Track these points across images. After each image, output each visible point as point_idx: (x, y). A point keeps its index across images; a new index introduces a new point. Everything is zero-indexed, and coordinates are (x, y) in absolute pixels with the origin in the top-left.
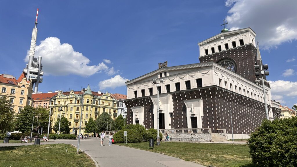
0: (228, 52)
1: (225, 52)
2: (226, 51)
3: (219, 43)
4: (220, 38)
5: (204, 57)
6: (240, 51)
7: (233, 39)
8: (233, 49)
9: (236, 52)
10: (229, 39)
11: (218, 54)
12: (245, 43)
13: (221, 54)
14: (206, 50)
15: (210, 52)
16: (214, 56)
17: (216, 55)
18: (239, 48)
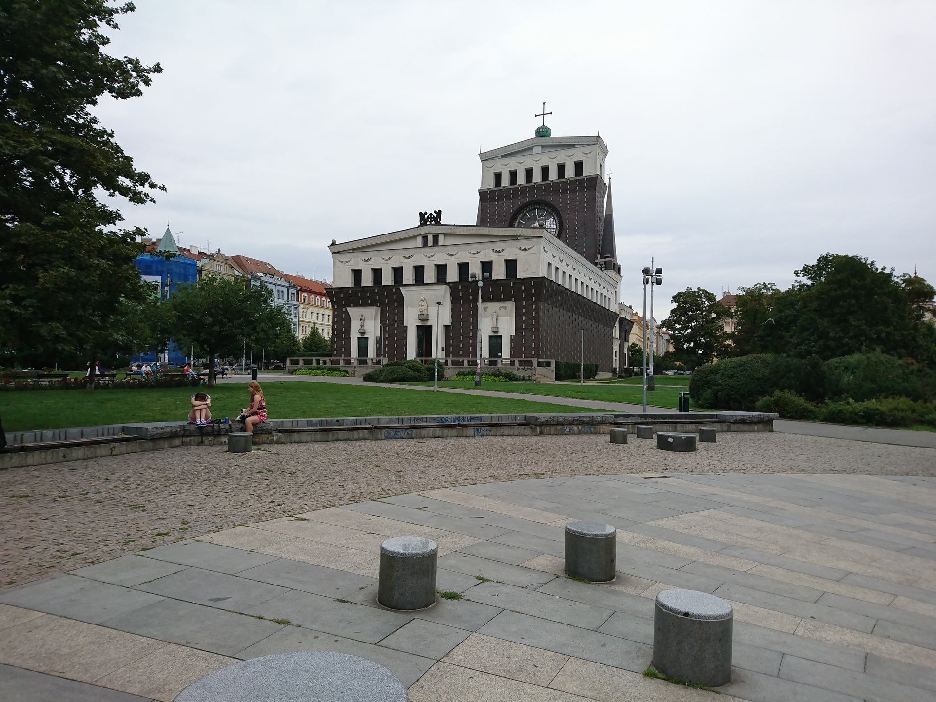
0: (547, 187)
1: (538, 187)
2: (542, 185)
3: (528, 161)
4: (532, 148)
5: (492, 192)
6: (573, 190)
7: (562, 157)
8: (559, 183)
9: (564, 191)
10: (553, 155)
11: (522, 189)
12: (587, 172)
13: (530, 187)
14: (498, 176)
15: (506, 182)
16: (515, 192)
17: (520, 190)
18: (572, 182)
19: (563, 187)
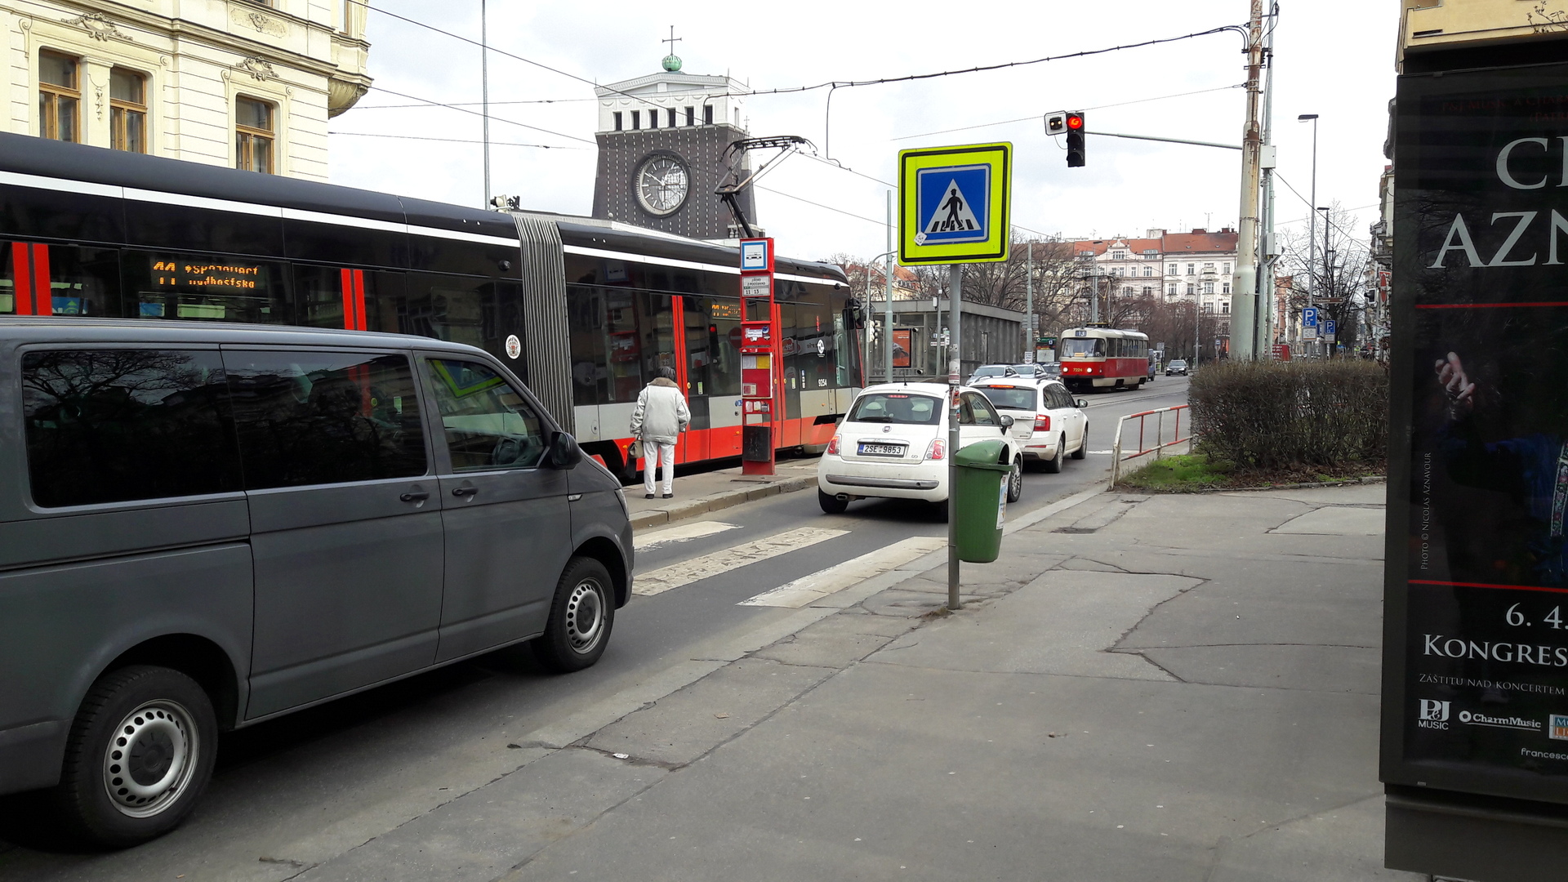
0: (674, 135)
1: (664, 134)
2: (670, 131)
3: (652, 101)
4: (657, 84)
5: (612, 137)
6: (703, 141)
7: (690, 98)
8: (687, 131)
9: (693, 141)
10: (680, 95)
11: (647, 135)
12: (717, 119)
13: (655, 135)
14: (618, 116)
15: (627, 125)
16: (637, 138)
17: (643, 137)
18: (701, 131)
19: (691, 136)
